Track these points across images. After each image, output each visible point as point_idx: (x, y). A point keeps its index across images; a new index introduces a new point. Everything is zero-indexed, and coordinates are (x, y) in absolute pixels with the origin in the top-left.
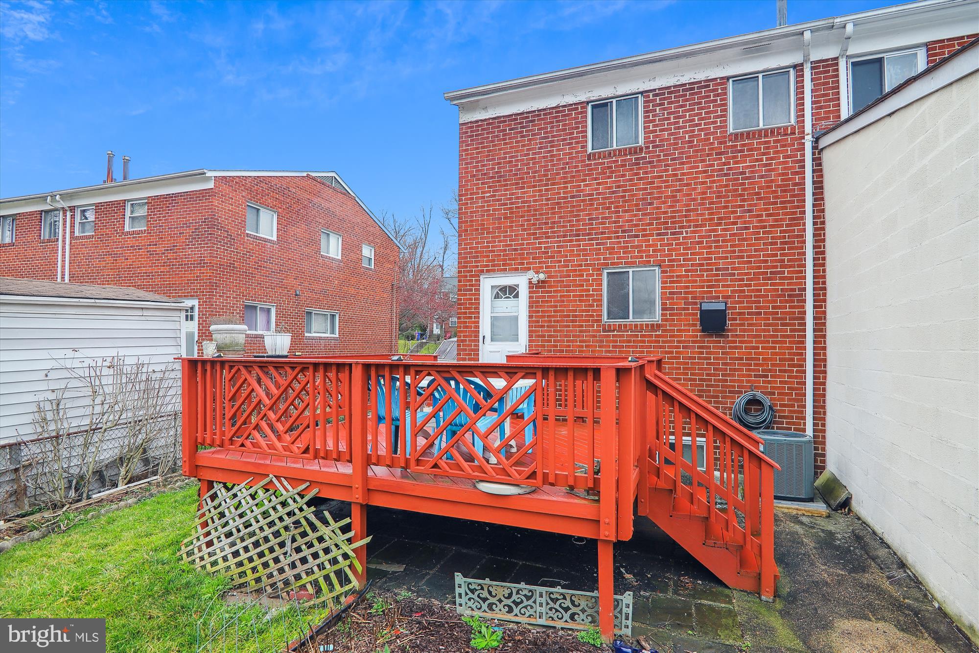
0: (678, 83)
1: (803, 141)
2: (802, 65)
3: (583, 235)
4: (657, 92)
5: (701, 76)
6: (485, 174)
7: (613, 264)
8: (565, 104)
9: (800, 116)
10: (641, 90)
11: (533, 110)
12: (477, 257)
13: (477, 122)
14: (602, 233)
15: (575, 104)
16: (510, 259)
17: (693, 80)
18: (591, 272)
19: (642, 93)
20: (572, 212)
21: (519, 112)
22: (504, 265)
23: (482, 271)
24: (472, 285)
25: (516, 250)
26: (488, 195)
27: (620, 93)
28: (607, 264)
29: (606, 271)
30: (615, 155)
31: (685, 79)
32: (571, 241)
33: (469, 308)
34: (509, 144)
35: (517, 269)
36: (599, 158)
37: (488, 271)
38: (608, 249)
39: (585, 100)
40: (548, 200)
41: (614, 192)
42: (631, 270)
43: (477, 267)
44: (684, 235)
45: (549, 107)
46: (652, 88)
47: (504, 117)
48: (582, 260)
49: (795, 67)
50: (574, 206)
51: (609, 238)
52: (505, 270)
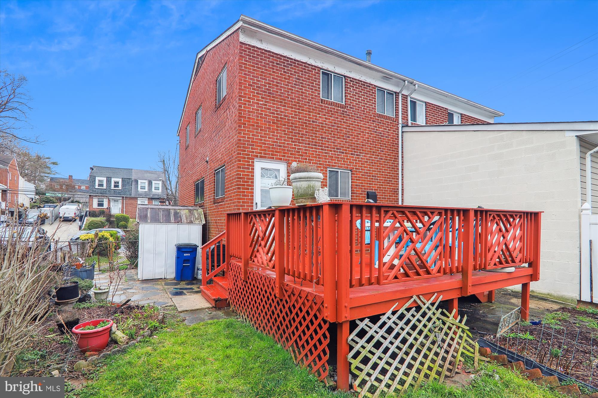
0: (360, 80)
1: (398, 126)
2: (398, 93)
3: (319, 146)
4: (351, 79)
5: (368, 81)
6: (259, 87)
7: (333, 166)
8: (310, 63)
9: (397, 115)
10: (345, 75)
11: (292, 58)
12: (253, 145)
13: (254, 47)
14: (328, 147)
15: (315, 66)
16: (276, 152)
17: (365, 81)
18: (322, 168)
19: (345, 76)
20: (312, 130)
21: (283, 55)
22: (272, 155)
23: (257, 156)
24: (249, 165)
25: (280, 146)
26: (262, 103)
27: (336, 71)
28: (330, 165)
29: (328, 169)
30: (334, 105)
31: (363, 79)
32: (312, 148)
33: (246, 182)
34: (276, 73)
35: (281, 159)
36: (327, 104)
37: (261, 157)
38: (330, 157)
39: (321, 67)
40: (299, 119)
41: (333, 126)
42: (339, 171)
43: (253, 152)
44: (361, 157)
45: (301, 61)
46: (350, 76)
47: (273, 53)
48: (318, 161)
49: (396, 93)
50: (314, 128)
51: (331, 151)
52: (273, 158)
